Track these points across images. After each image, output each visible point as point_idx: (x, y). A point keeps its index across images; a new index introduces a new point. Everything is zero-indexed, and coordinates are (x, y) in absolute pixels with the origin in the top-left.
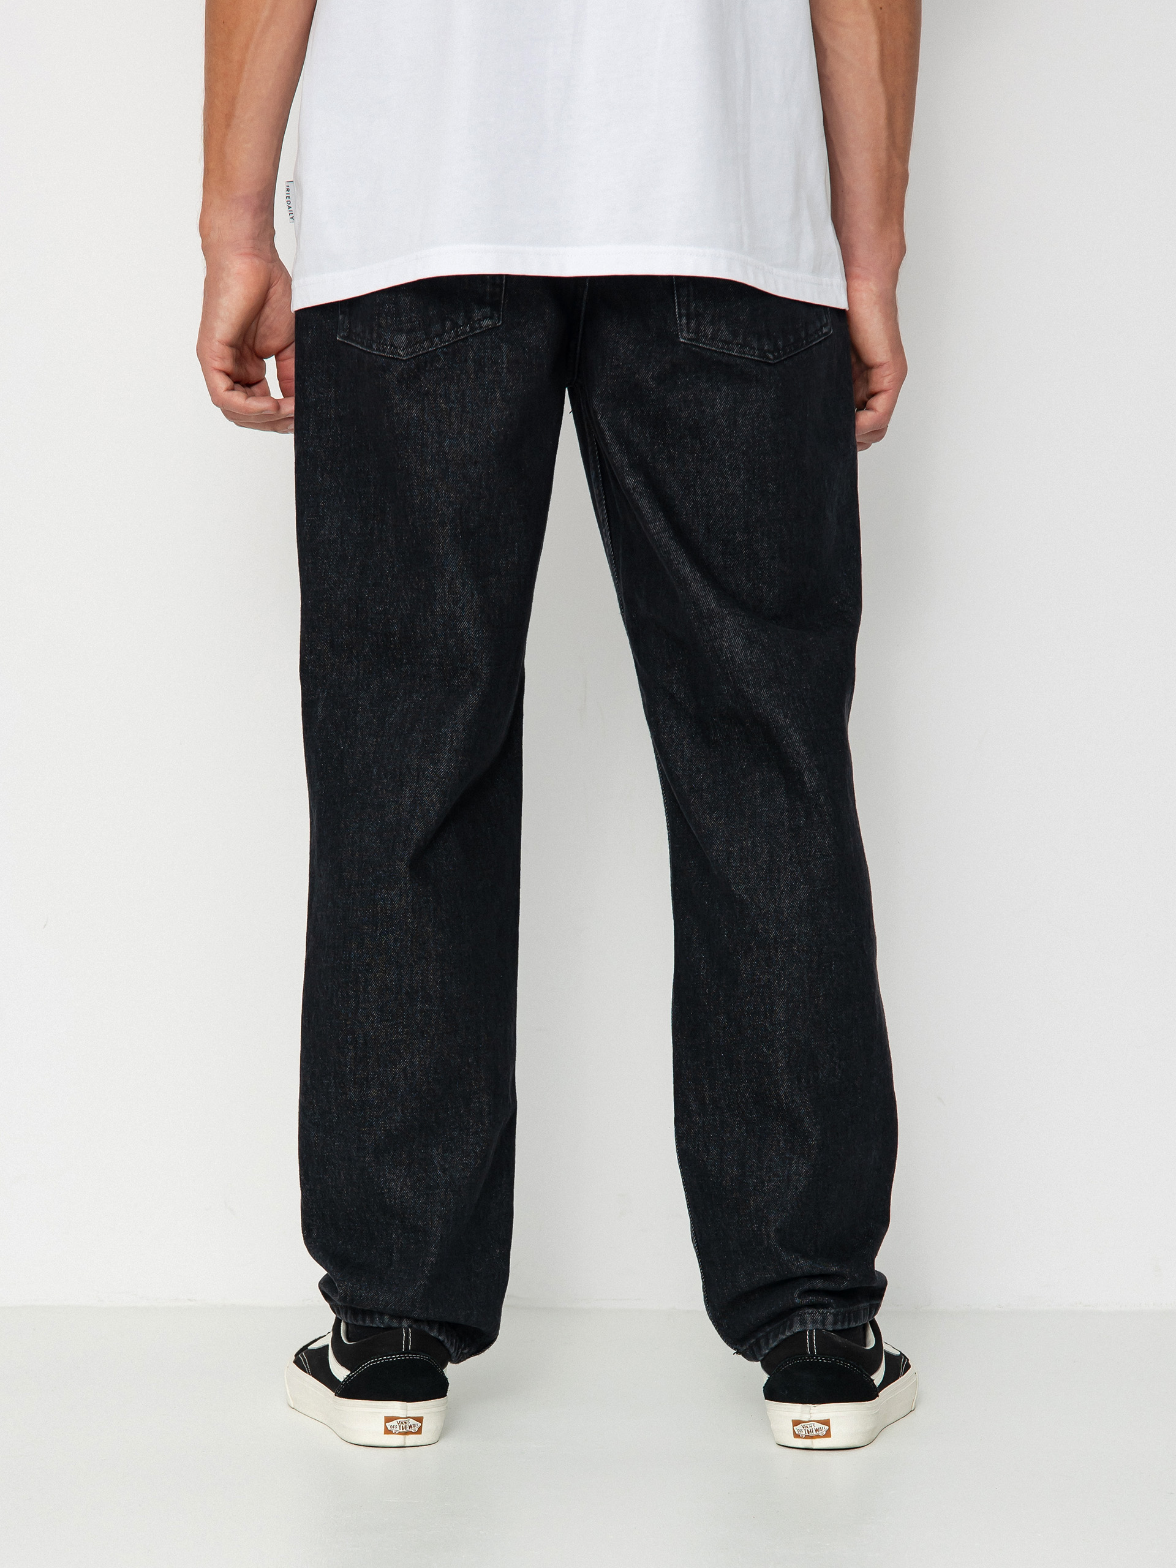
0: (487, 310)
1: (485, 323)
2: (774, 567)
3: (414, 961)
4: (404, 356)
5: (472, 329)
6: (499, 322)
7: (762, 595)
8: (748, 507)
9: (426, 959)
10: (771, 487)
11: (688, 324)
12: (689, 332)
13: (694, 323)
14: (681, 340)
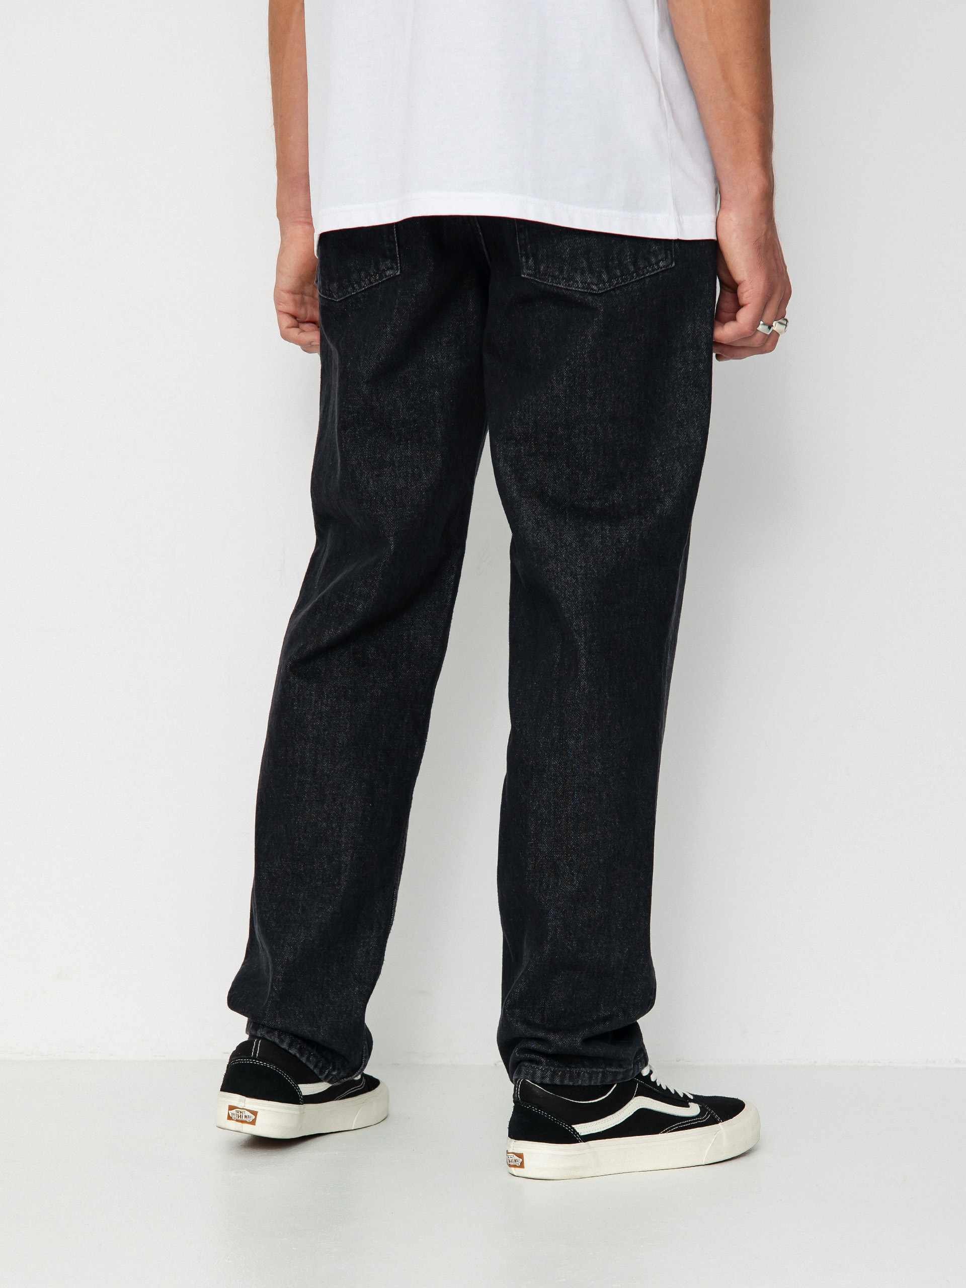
0: (388, 262)
1: (388, 273)
2: (588, 458)
3: (296, 740)
4: (337, 299)
5: (381, 277)
6: (397, 272)
7: (578, 480)
8: (568, 408)
9: (305, 740)
10: (590, 393)
11: (527, 262)
12: (527, 269)
13: (531, 262)
14: (522, 276)
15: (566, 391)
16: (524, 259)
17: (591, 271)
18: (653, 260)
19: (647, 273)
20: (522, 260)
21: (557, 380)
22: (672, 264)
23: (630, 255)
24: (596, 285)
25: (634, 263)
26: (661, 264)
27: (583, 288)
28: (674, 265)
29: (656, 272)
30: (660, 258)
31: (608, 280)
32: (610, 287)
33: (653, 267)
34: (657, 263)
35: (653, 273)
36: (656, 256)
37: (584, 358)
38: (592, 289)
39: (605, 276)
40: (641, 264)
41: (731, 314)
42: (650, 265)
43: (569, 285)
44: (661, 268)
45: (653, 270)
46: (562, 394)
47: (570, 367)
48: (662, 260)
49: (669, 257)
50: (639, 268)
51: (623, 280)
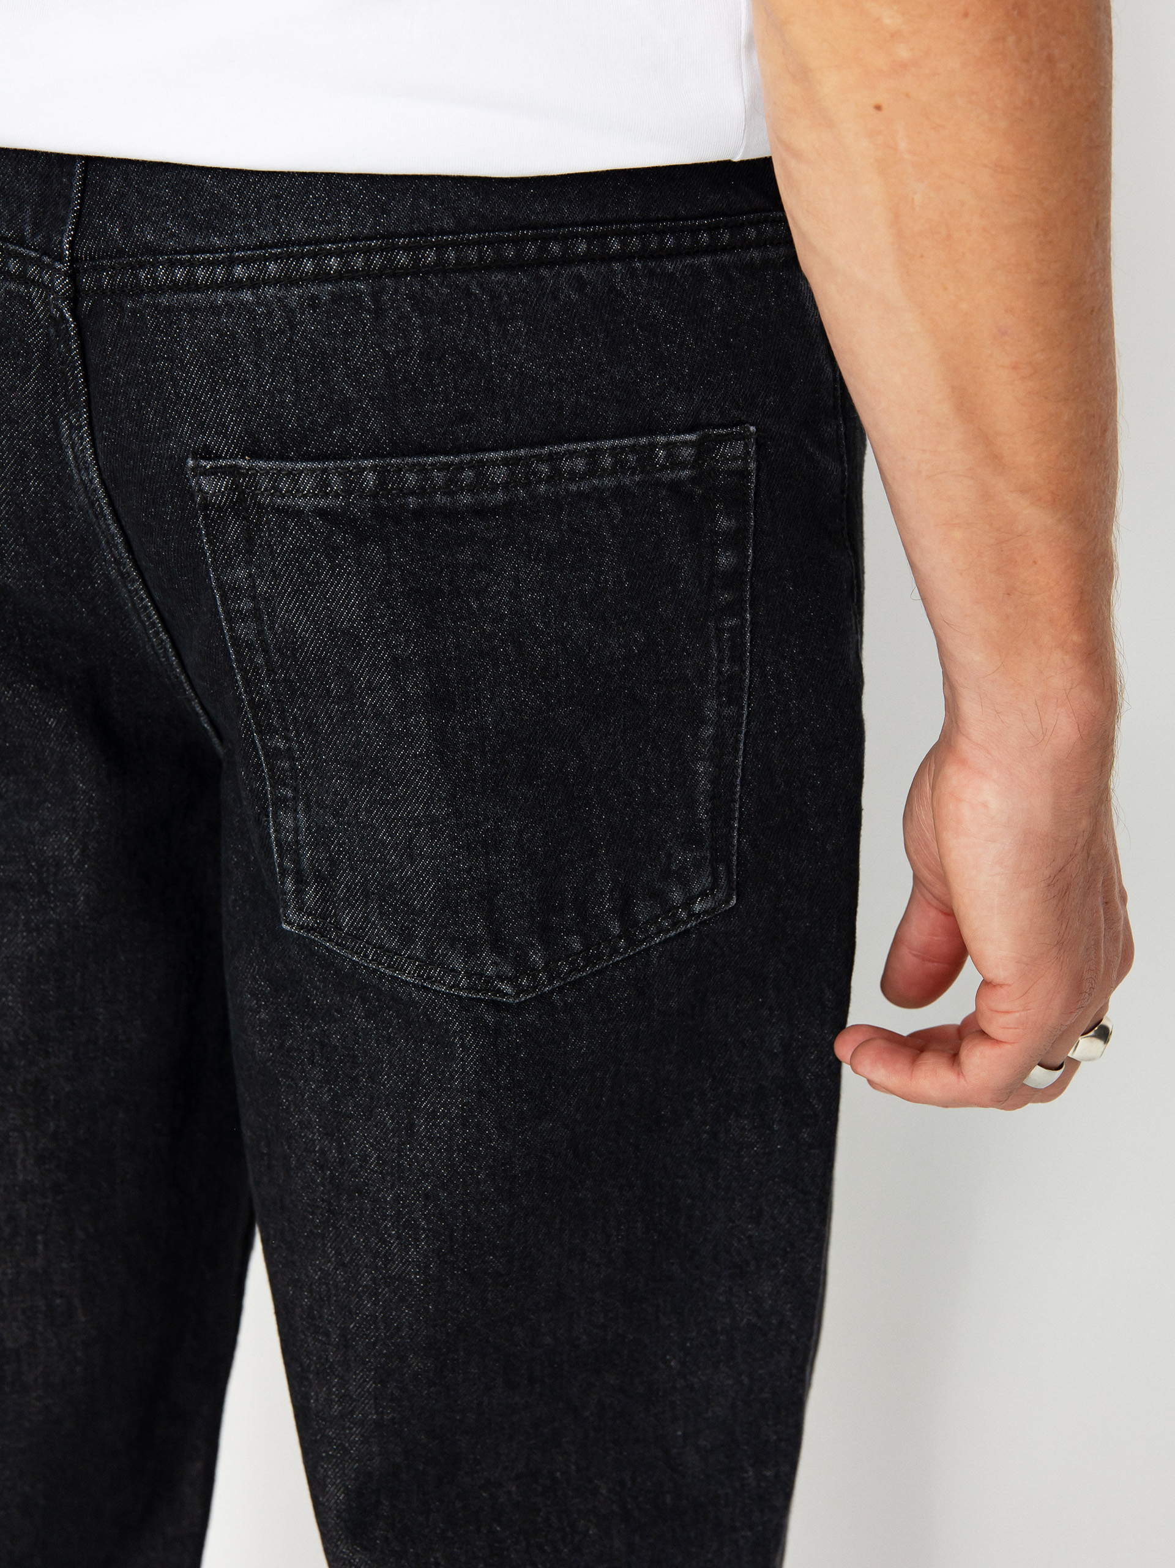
11: (299, 892)
12: (300, 910)
13: (311, 895)
14: (284, 926)
15: (427, 1267)
16: (289, 885)
17: (498, 945)
18: (677, 896)
19: (657, 934)
20: (283, 883)
21: (399, 1237)
22: (727, 902)
23: (611, 891)
24: (511, 980)
25: (624, 912)
26: (697, 907)
27: (469, 989)
28: (733, 902)
29: (682, 928)
30: (696, 888)
31: (547, 964)
32: (550, 982)
33: (674, 915)
34: (688, 904)
35: (673, 933)
36: (685, 883)
37: (478, 1182)
38: (499, 991)
39: (536, 958)
40: (642, 911)
41: (936, 964)
42: (669, 910)
43: (429, 978)
44: (699, 915)
45: (674, 925)
46: (416, 1274)
47: (436, 1206)
48: (703, 894)
49: (723, 882)
50: (636, 924)
51: (588, 961)
